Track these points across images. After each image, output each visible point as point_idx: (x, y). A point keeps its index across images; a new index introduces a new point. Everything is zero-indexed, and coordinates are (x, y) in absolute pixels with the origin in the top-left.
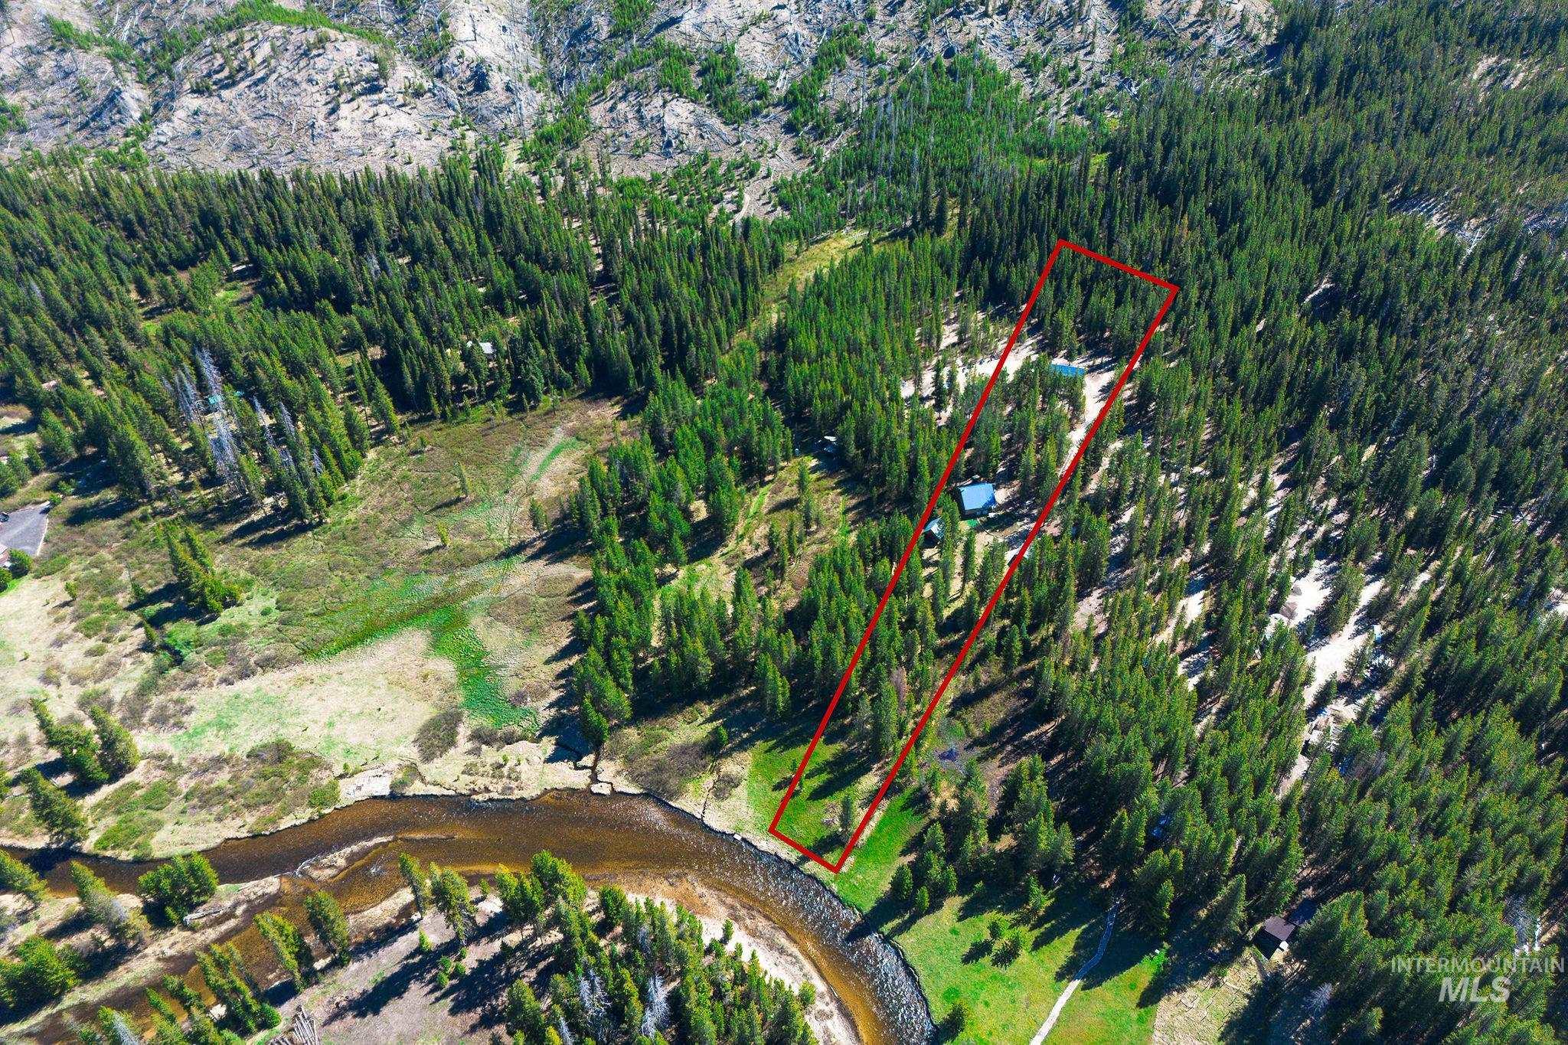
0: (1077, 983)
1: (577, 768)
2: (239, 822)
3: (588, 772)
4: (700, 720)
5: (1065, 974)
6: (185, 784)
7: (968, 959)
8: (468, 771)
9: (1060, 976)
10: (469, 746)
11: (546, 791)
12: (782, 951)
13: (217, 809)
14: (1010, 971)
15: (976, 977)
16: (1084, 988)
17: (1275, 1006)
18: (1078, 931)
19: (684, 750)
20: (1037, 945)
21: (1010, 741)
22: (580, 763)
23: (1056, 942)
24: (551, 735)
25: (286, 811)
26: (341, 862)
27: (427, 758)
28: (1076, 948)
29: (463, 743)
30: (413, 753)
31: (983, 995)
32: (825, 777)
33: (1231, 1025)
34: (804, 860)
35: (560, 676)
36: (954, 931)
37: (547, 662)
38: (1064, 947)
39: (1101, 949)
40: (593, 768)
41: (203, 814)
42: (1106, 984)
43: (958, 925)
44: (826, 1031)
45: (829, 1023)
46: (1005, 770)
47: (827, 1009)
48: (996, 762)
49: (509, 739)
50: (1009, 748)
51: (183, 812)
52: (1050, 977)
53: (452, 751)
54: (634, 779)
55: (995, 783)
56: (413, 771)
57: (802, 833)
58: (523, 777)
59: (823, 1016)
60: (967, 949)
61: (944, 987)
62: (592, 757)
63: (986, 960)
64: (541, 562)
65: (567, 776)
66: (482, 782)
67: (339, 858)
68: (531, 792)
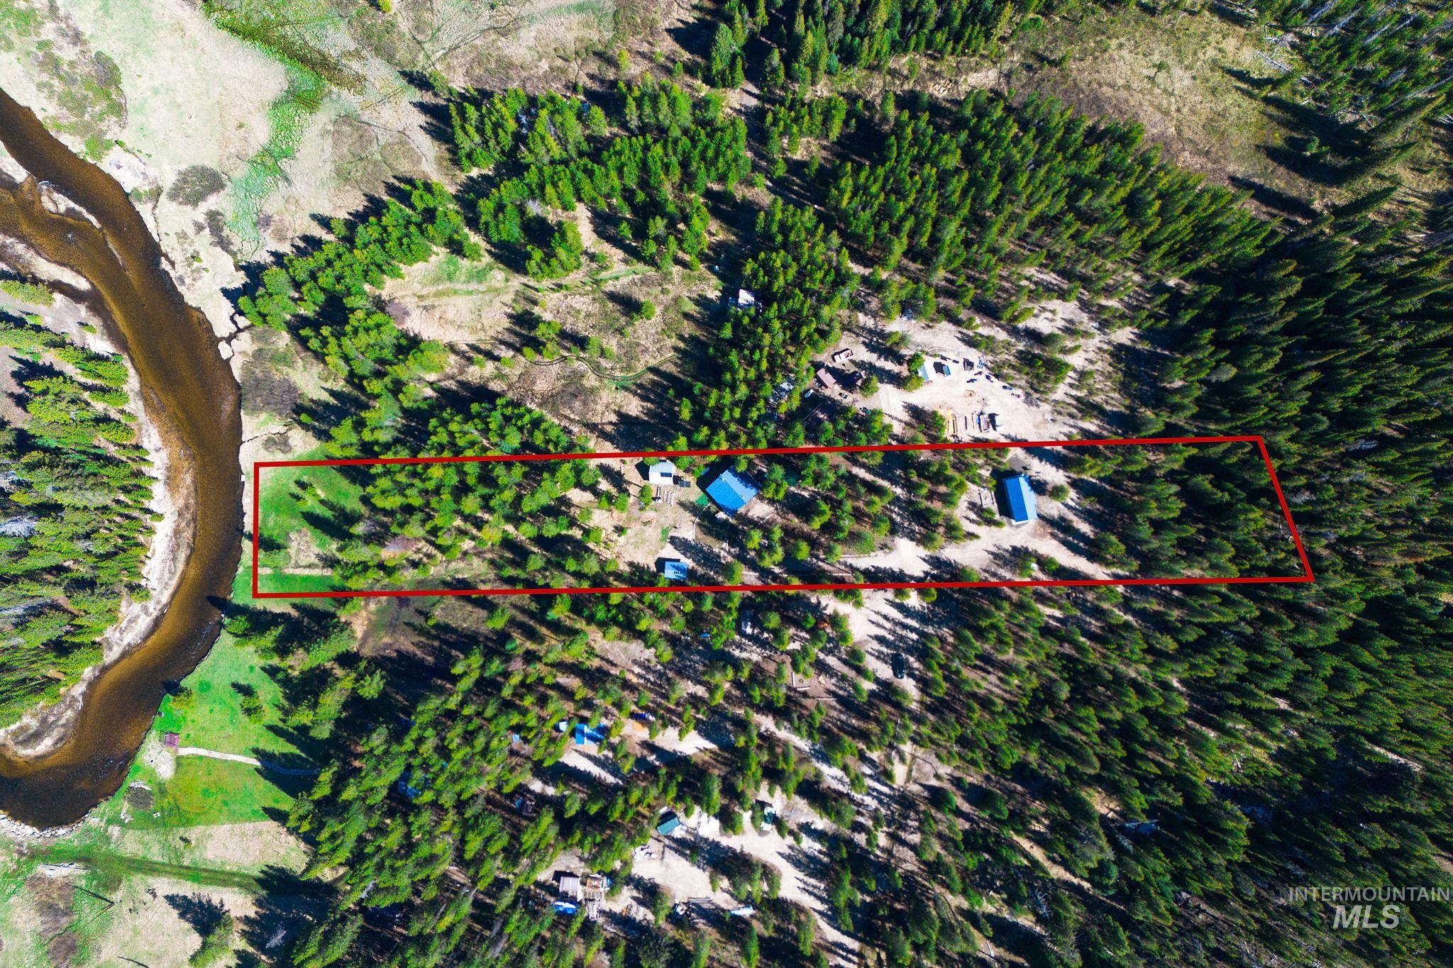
0: (258, 764)
1: (232, 318)
2: (45, 103)
3: (234, 329)
4: (328, 385)
5: (258, 753)
6: (48, 31)
7: (235, 685)
8: (182, 236)
9: (257, 752)
10: (201, 219)
11: (198, 309)
12: (174, 559)
13: (45, 78)
14: (244, 718)
15: (226, 697)
16: (257, 770)
17: (313, 895)
18: (298, 752)
19: (292, 389)
20: (271, 728)
21: (443, 641)
22: (237, 318)
23: (281, 740)
24: (248, 275)
25: (74, 130)
26: (62, 209)
27: (173, 196)
28: (284, 755)
29: (199, 213)
30: (169, 180)
31: (217, 707)
32: (328, 514)
33: (282, 870)
34: (250, 537)
35: (305, 238)
36: (252, 668)
37: (314, 217)
38: (280, 747)
39: (293, 772)
40: (239, 330)
41: (35, 71)
42: (269, 784)
43: (257, 669)
44: (137, 617)
45: (143, 616)
46: (411, 648)
47: (151, 610)
48: (417, 639)
49: (224, 244)
50: (436, 644)
51: (28, 54)
52: (253, 745)
53: (189, 208)
54: (246, 368)
55: (396, 647)
56: (156, 194)
57: (271, 524)
58: (199, 283)
59: (145, 610)
60: (242, 682)
61: (208, 678)
62: (248, 323)
63: (241, 697)
64: (422, 119)
65: (220, 316)
66: (176, 256)
67: (64, 203)
68: (191, 299)
